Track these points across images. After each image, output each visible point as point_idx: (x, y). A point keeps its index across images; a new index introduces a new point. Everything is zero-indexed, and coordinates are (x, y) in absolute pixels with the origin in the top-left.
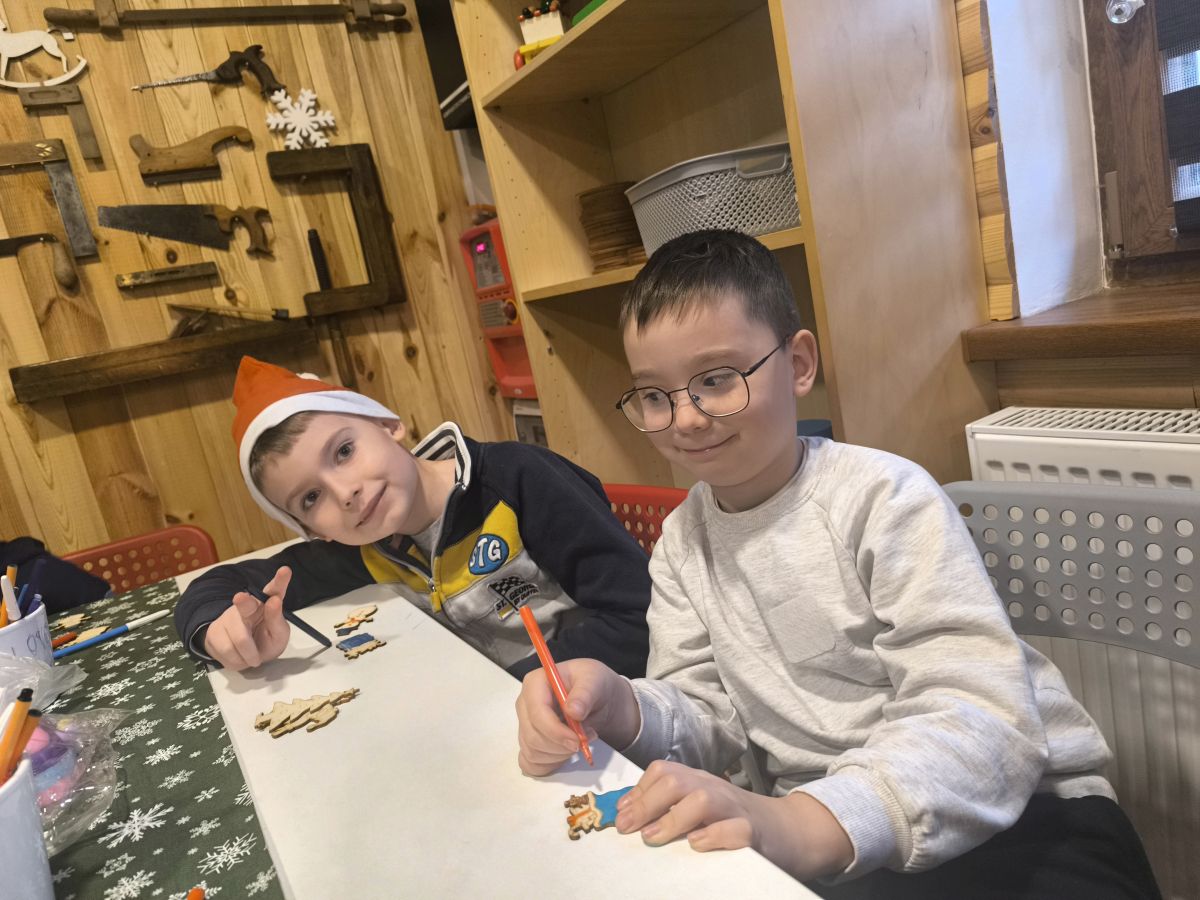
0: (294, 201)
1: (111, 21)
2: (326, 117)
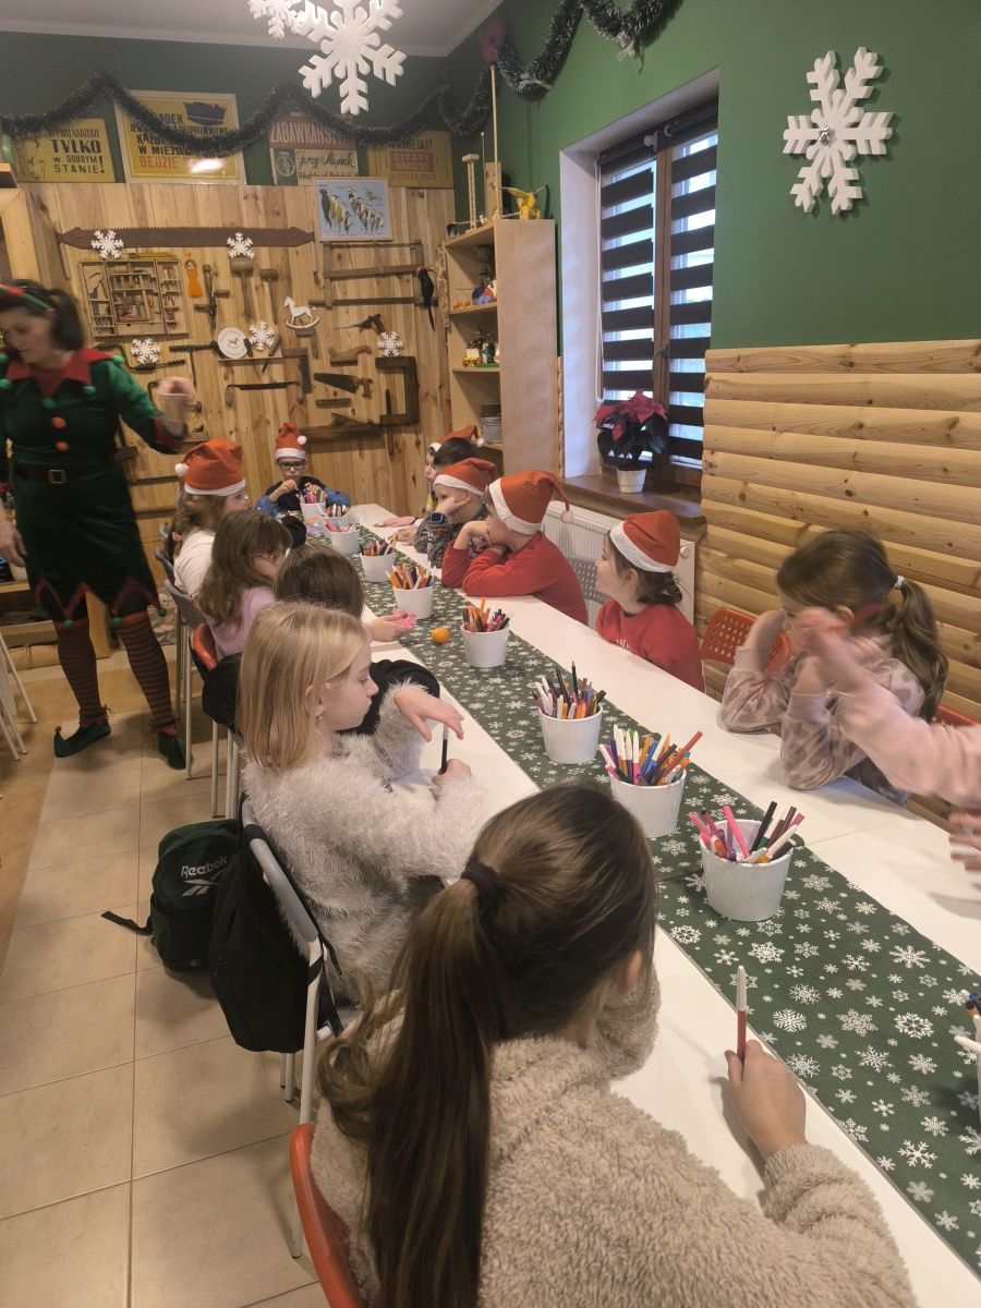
0: (383, 376)
1: (329, 305)
2: (400, 344)
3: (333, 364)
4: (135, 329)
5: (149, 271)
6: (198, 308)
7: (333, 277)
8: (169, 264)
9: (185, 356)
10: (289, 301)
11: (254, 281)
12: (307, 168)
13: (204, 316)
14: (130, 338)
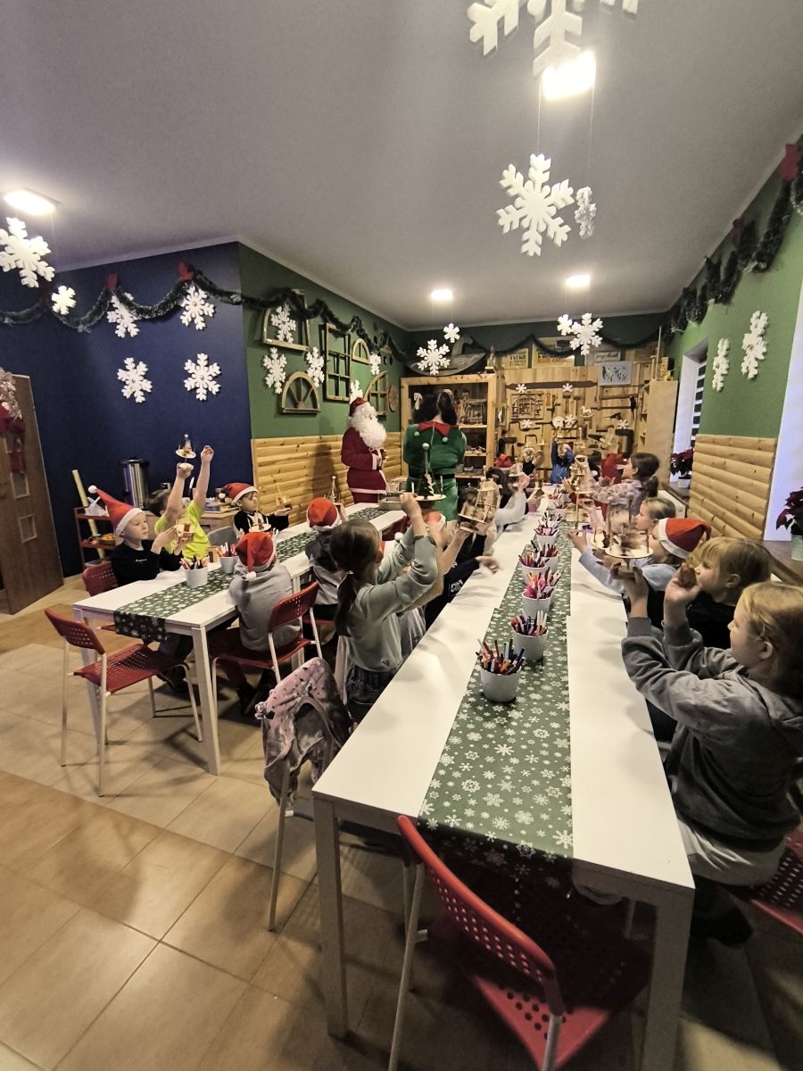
0: (618, 437)
1: (599, 409)
2: (628, 424)
3: (597, 431)
4: (525, 416)
5: (533, 397)
6: (548, 410)
7: (602, 399)
8: (540, 395)
9: (541, 426)
10: (583, 407)
11: (571, 400)
12: (599, 359)
13: (550, 412)
14: (522, 419)
